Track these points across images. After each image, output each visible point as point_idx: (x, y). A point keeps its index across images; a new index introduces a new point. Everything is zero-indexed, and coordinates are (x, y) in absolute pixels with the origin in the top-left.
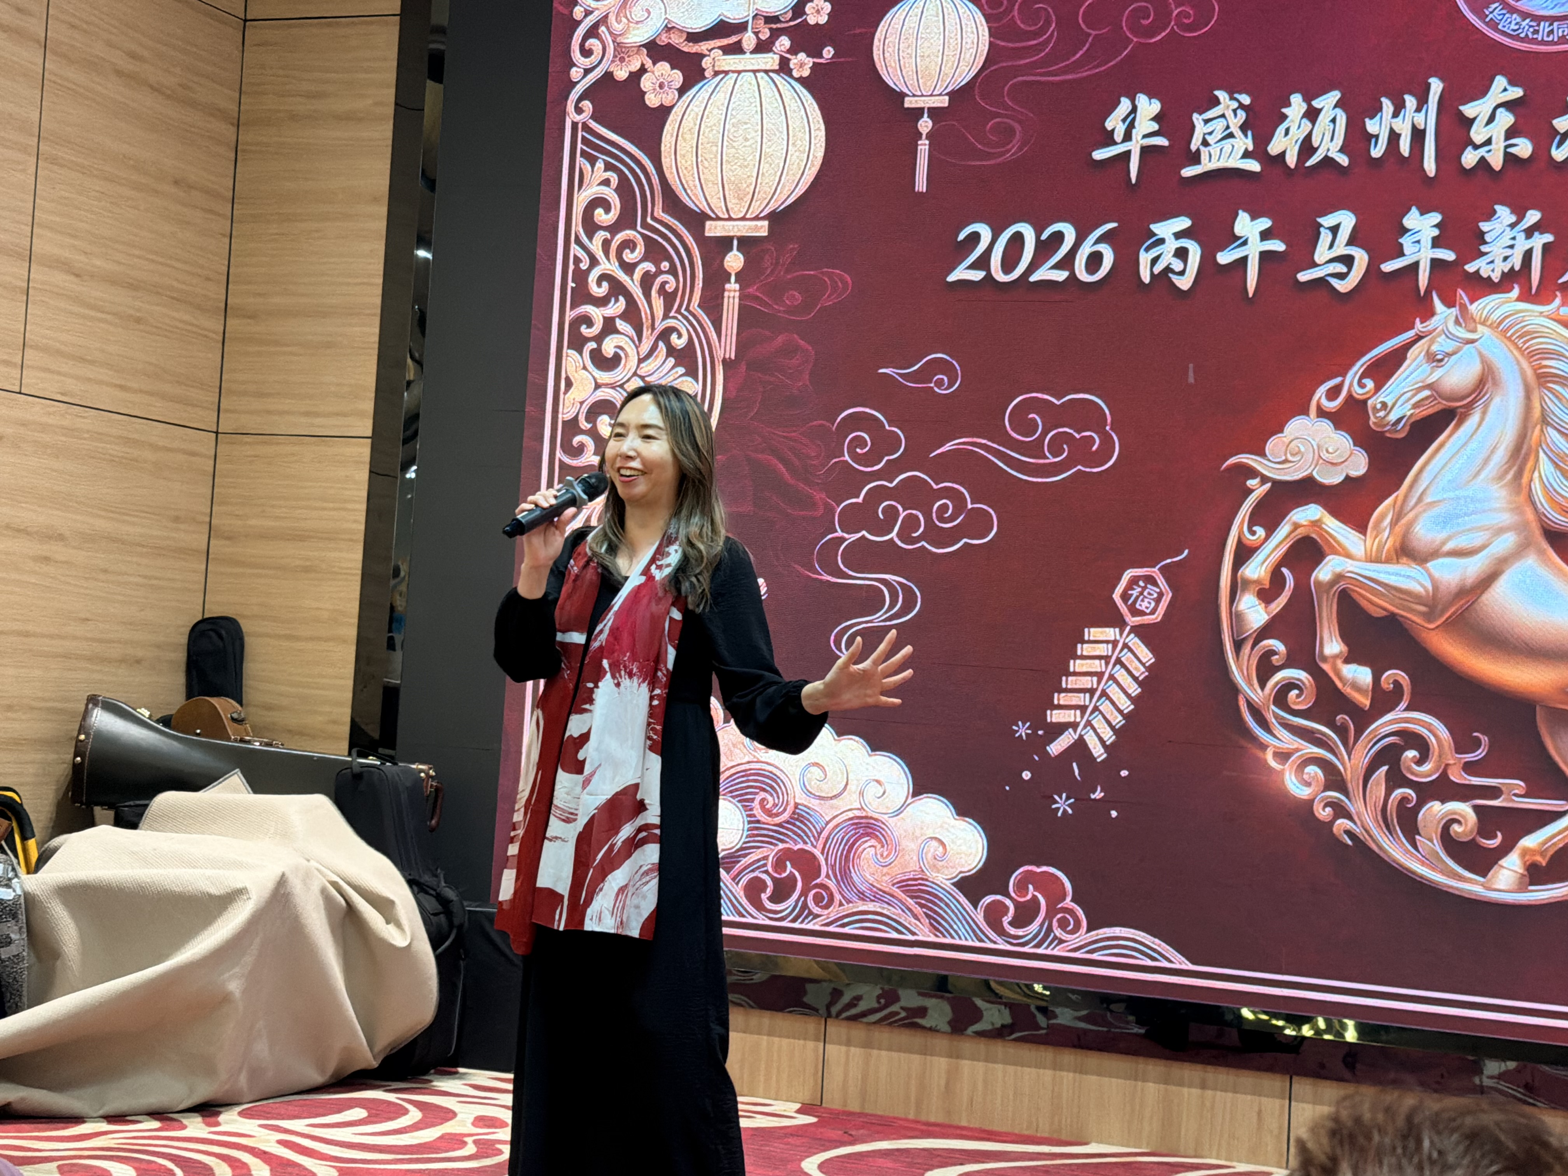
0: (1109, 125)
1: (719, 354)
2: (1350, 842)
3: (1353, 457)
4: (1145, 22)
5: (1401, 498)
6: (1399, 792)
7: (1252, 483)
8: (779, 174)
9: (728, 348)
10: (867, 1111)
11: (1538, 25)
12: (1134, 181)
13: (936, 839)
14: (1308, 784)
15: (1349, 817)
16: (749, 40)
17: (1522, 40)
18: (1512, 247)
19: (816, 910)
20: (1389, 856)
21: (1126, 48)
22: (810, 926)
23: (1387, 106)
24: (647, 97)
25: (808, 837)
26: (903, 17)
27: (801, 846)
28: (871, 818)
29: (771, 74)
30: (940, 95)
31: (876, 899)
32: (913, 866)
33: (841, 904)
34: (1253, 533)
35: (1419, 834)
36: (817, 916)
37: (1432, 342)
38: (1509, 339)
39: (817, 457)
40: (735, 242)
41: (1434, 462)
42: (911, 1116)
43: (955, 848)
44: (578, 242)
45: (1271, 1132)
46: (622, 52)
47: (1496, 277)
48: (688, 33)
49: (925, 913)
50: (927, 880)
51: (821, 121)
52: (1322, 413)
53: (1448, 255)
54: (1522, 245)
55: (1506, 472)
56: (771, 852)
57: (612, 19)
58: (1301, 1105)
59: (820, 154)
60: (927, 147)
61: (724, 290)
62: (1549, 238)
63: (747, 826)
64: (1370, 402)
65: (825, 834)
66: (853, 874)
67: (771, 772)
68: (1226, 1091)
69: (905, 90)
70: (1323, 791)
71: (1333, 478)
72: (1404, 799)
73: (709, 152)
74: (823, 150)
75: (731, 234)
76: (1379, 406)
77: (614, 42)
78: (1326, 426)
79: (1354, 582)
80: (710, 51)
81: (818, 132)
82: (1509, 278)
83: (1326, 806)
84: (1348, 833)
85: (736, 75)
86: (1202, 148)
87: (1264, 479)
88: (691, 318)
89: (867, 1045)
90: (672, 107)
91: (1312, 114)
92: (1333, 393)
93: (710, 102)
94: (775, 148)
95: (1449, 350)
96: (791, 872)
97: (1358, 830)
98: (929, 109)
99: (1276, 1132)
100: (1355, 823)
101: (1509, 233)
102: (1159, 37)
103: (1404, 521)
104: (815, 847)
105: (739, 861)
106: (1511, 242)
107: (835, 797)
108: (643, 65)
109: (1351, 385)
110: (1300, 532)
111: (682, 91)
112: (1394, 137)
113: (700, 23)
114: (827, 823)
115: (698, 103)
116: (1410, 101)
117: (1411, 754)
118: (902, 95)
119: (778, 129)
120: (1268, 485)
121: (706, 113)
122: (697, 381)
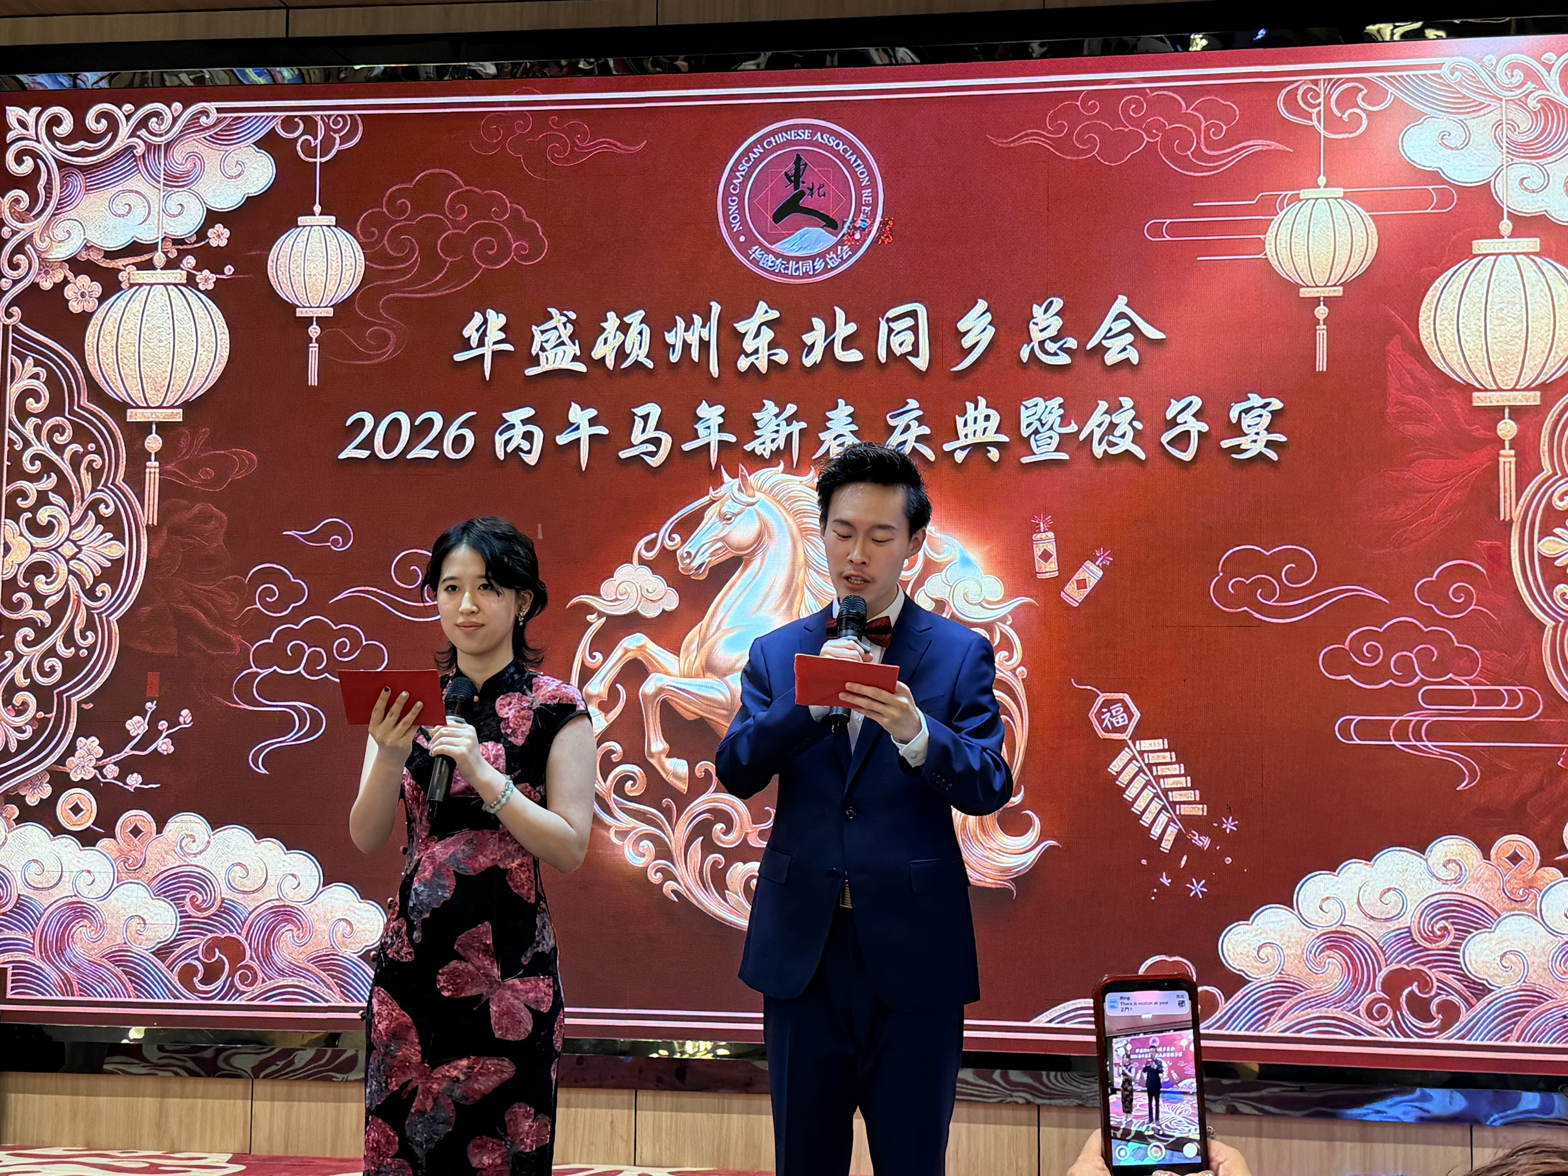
0: (466, 333)
1: (143, 521)
2: (676, 900)
3: (667, 595)
4: (490, 253)
5: (704, 627)
6: (711, 858)
7: (590, 618)
8: (190, 370)
9: (151, 516)
10: (290, 1155)
11: (788, 263)
12: (488, 379)
13: (343, 919)
14: (643, 855)
15: (676, 880)
16: (159, 258)
17: (777, 274)
18: (777, 432)
19: (242, 988)
20: (706, 908)
21: (476, 273)
22: (237, 1002)
23: (681, 323)
24: (70, 304)
25: (234, 927)
26: (291, 243)
27: (228, 934)
28: (288, 906)
29: (180, 287)
30: (326, 307)
31: (293, 974)
32: (326, 944)
33: (264, 981)
34: (594, 657)
35: (728, 890)
36: (244, 993)
37: (723, 505)
38: (779, 502)
39: (233, 606)
40: (154, 427)
41: (727, 598)
42: (328, 1155)
43: (361, 926)
44: (12, 427)
45: (622, 1137)
46: (46, 266)
47: (767, 454)
48: (105, 251)
49: (336, 983)
50: (337, 955)
51: (226, 326)
52: (642, 562)
53: (732, 438)
54: (785, 430)
55: (781, 604)
56: (201, 941)
57: (36, 237)
58: (644, 1113)
59: (226, 354)
60: (317, 349)
61: (145, 467)
62: (803, 425)
63: (179, 921)
64: (678, 552)
65: (248, 923)
66: (274, 955)
67: (200, 874)
68: (585, 1107)
69: (297, 303)
70: (655, 860)
71: (651, 612)
72: (716, 863)
73: (128, 351)
74: (228, 350)
75: (151, 420)
76: (685, 555)
77: (39, 257)
78: (646, 571)
79: (672, 693)
80: (125, 266)
81: (223, 336)
82: (777, 455)
83: (657, 871)
84: (674, 891)
85: (149, 287)
86: (540, 353)
87: (601, 615)
88: (116, 491)
89: (289, 1098)
90: (93, 313)
91: (624, 328)
92: (650, 546)
93: (127, 309)
94: (186, 348)
95: (735, 511)
96: (219, 957)
97: (681, 889)
98: (317, 318)
99: (625, 1137)
100: (679, 884)
101: (775, 421)
102: (503, 265)
103: (708, 643)
104: (240, 934)
105: (173, 952)
106: (777, 428)
107: (257, 890)
108: (65, 277)
109: (663, 538)
110: (630, 656)
111: (101, 300)
112: (687, 346)
113: (116, 243)
114: (250, 913)
115: (116, 310)
116: (697, 319)
117: (719, 826)
118: (294, 307)
119: (188, 333)
120: (604, 619)
121: (124, 318)
122: (124, 544)
